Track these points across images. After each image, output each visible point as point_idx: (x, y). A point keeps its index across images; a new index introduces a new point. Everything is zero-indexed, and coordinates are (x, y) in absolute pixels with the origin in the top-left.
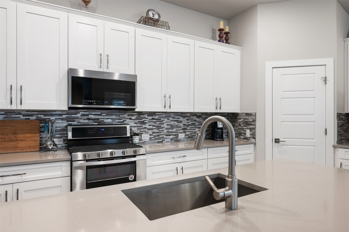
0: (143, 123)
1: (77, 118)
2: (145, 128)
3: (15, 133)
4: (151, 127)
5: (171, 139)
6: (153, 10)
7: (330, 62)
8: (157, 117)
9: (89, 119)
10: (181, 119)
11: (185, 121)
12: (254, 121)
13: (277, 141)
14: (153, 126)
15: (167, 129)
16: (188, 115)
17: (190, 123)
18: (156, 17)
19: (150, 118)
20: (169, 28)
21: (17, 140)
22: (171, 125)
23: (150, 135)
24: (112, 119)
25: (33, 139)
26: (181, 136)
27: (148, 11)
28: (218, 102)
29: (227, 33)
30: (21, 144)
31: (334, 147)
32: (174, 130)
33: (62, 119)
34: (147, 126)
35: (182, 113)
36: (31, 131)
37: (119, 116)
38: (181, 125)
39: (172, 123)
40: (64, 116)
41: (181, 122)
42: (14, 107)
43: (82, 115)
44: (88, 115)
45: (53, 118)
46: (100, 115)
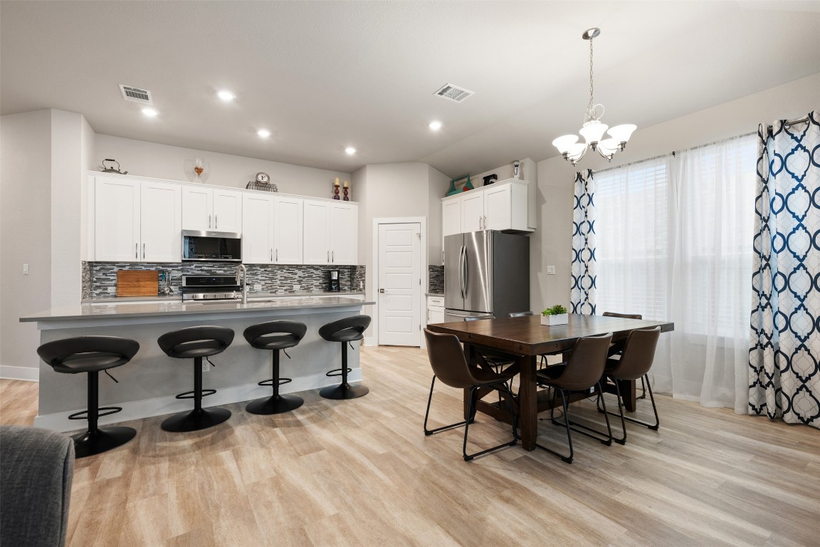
0: (256, 274)
1: (191, 269)
2: (258, 279)
3: (138, 281)
4: (264, 278)
5: (286, 290)
6: (263, 173)
7: (423, 220)
8: (270, 269)
9: (202, 270)
10: (296, 271)
11: (300, 273)
12: (365, 273)
13: (382, 291)
14: (266, 277)
15: (280, 280)
16: (303, 267)
17: (307, 275)
18: (265, 180)
19: (263, 270)
20: (276, 190)
21: (140, 286)
22: (285, 277)
23: (263, 285)
24: (225, 271)
25: (152, 286)
26: (296, 287)
27: (257, 175)
28: (331, 255)
29: (346, 189)
30: (143, 290)
31: (427, 296)
32: (289, 281)
33: (178, 270)
34: (259, 277)
35: (297, 265)
36: (151, 280)
37: (230, 267)
38: (296, 277)
39: (286, 275)
40: (180, 268)
41: (296, 274)
42: (138, 260)
43: (196, 267)
44: (201, 267)
45: (170, 269)
46: (213, 267)
